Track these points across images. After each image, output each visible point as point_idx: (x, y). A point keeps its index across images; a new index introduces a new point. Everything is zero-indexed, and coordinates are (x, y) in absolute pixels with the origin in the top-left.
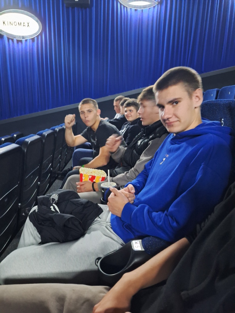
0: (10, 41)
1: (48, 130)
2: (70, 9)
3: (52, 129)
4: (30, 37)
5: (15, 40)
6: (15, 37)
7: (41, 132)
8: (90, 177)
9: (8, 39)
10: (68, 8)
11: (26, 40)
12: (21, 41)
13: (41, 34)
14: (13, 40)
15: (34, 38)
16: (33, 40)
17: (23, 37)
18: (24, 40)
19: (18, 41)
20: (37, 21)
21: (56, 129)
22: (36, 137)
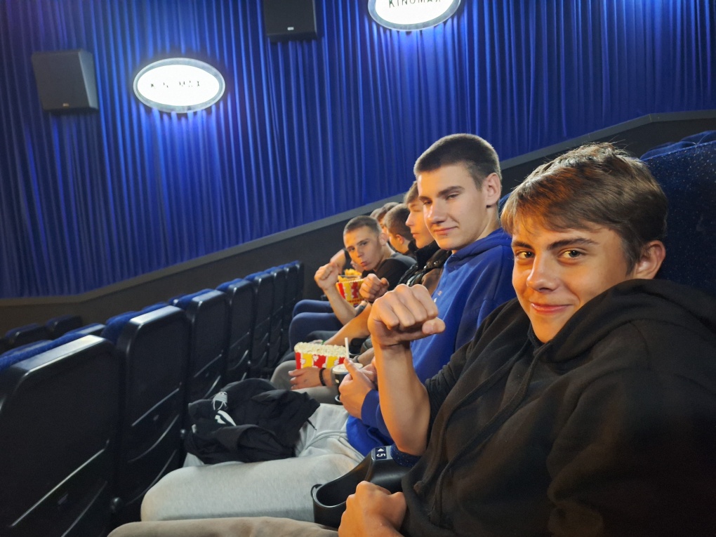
0: (165, 117)
1: (239, 281)
2: (279, 44)
3: (248, 279)
4: (202, 106)
5: (174, 114)
6: (173, 109)
7: (225, 284)
8: (316, 358)
9: (161, 113)
10: (274, 44)
11: (195, 113)
12: (186, 115)
13: (224, 98)
14: (169, 115)
15: (211, 107)
16: (209, 110)
17: (189, 108)
18: (190, 113)
19: (180, 116)
20: (216, 76)
21: (256, 278)
22: (214, 294)
